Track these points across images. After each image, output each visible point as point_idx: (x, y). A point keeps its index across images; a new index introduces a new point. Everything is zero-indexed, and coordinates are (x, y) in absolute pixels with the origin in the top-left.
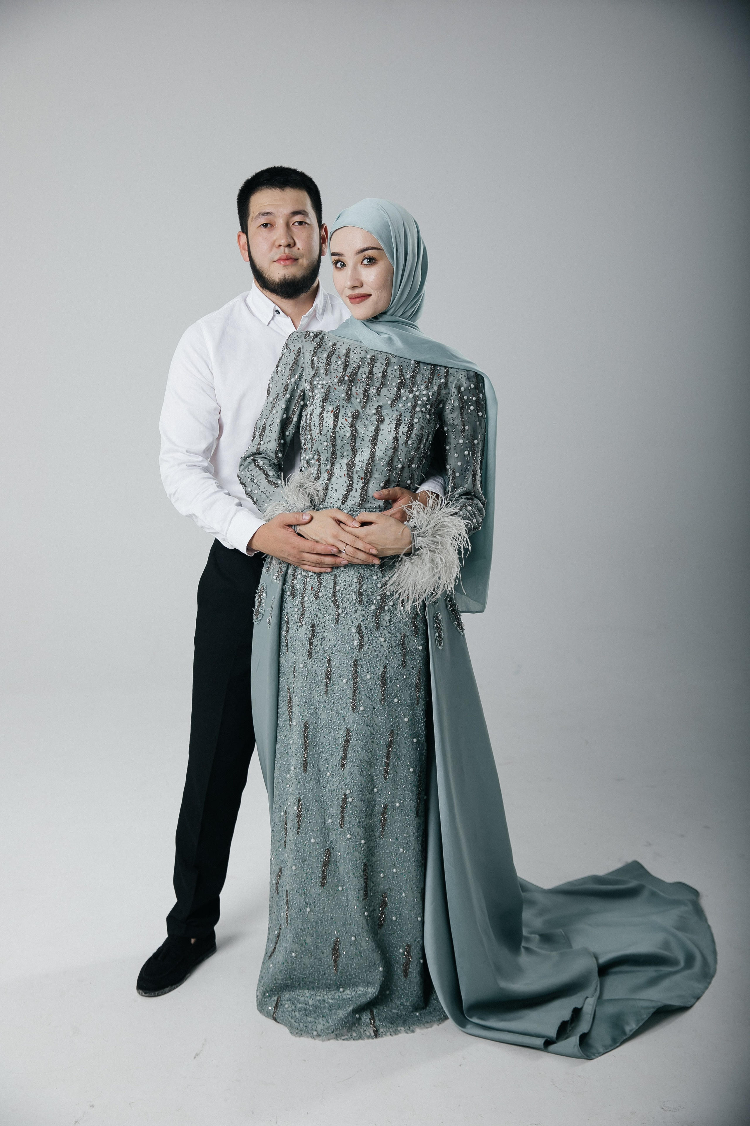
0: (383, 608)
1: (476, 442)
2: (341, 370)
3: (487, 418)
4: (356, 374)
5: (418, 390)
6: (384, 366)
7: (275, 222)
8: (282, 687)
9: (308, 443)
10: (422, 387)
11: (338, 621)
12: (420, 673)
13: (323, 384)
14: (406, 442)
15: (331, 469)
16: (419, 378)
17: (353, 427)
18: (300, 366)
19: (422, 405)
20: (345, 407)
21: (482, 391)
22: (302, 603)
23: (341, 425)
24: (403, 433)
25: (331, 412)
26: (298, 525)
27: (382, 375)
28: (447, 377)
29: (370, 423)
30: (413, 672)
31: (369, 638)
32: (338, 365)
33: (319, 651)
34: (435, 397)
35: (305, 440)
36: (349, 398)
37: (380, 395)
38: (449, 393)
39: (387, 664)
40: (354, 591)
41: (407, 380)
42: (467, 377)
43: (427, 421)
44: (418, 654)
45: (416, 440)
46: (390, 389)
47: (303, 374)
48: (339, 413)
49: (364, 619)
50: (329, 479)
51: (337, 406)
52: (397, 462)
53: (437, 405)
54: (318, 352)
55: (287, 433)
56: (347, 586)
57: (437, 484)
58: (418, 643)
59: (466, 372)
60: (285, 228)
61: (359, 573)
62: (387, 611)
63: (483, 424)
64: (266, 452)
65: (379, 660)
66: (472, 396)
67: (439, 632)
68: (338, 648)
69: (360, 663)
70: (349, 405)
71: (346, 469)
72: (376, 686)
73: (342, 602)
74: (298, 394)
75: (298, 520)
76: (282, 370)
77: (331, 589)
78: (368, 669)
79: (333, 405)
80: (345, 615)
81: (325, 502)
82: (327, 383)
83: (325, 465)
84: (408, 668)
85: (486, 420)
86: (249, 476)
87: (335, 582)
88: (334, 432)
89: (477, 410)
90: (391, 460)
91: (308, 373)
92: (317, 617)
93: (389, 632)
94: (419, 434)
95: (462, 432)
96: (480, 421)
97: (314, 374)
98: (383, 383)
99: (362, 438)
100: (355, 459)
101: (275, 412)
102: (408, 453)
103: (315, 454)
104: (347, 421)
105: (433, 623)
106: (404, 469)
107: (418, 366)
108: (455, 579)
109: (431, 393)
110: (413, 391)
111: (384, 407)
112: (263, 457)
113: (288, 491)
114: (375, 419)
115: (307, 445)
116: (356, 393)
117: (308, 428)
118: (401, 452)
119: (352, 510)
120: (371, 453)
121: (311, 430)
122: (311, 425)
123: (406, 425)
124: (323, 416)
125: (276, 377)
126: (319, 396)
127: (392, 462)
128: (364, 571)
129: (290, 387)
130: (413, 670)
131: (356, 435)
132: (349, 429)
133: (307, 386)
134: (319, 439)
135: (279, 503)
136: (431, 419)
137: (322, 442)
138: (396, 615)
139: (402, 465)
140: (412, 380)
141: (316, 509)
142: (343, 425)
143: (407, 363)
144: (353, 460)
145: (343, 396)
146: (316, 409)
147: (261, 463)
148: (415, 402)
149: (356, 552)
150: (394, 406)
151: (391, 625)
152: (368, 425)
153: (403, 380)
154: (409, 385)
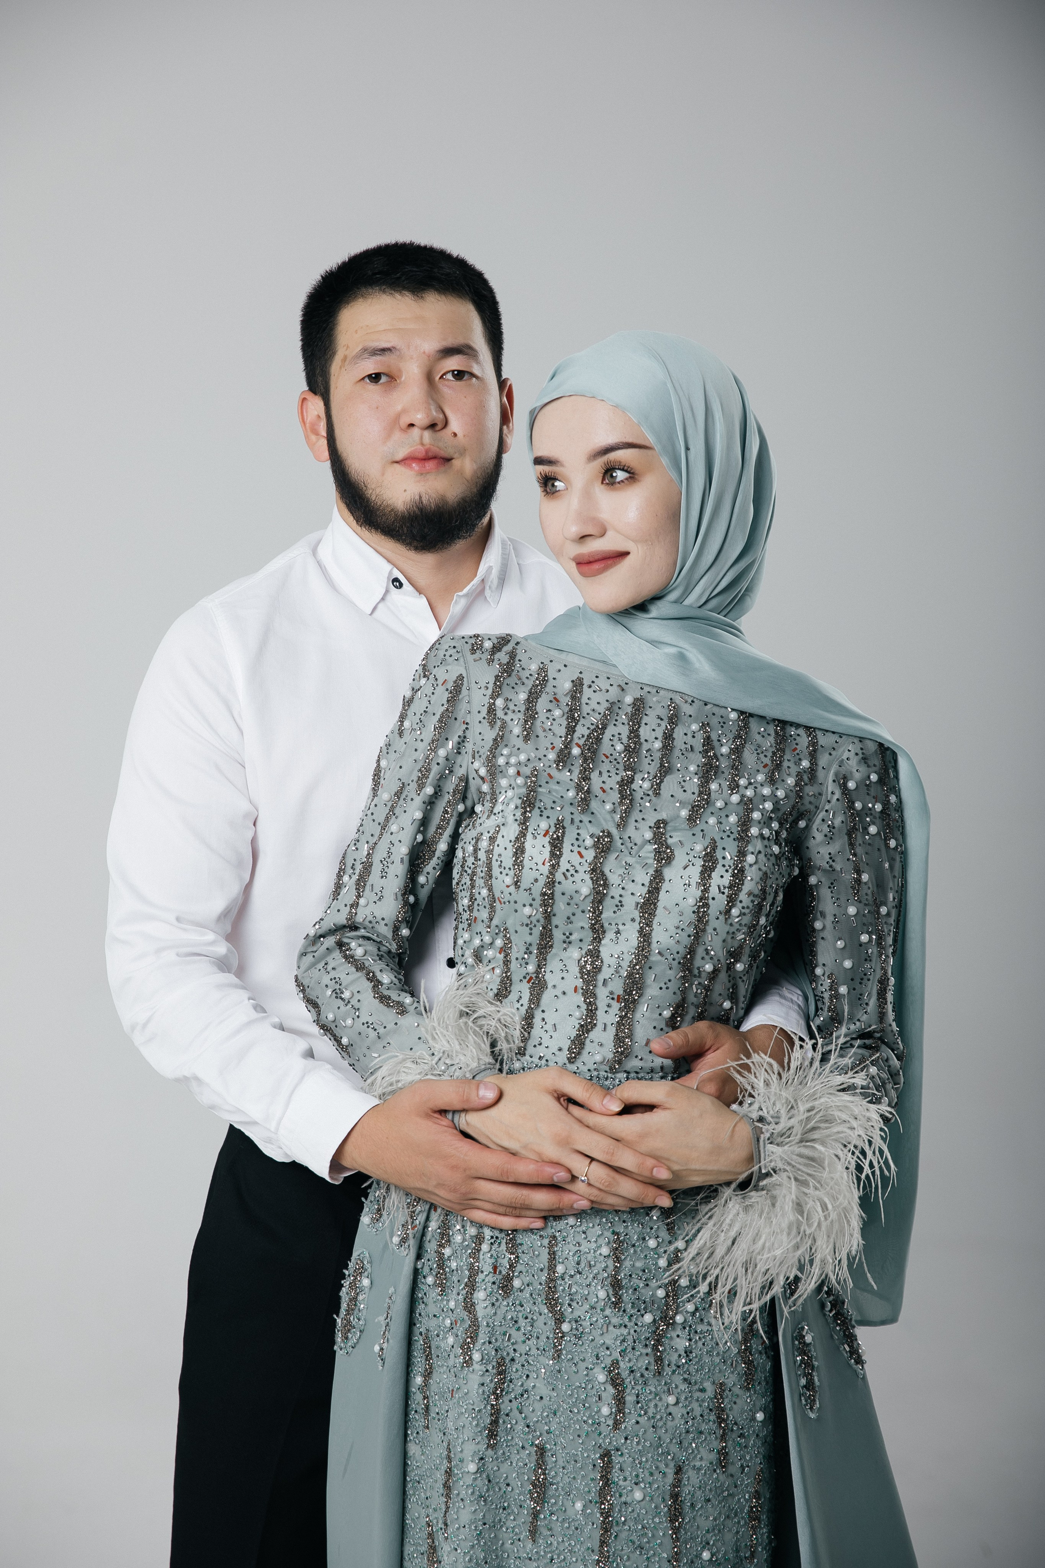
0: (671, 1319)
1: (884, 910)
2: (562, 731)
3: (904, 854)
4: (599, 740)
5: (750, 784)
6: (665, 725)
7: (400, 371)
8: (413, 1520)
9: (481, 908)
10: (760, 778)
11: (561, 1353)
12: (759, 1482)
13: (519, 764)
14: (728, 912)
15: (537, 972)
16: (749, 756)
17: (597, 874)
18: (460, 719)
19: (762, 822)
20: (577, 823)
22: (469, 1306)
23: (568, 866)
24: (719, 888)
25: (545, 835)
26: (463, 1110)
27: (661, 745)
28: (813, 756)
29: (637, 862)
30: (743, 1480)
31: (637, 1396)
32: (554, 720)
33: (515, 1428)
34: (792, 802)
35: (472, 899)
36: (585, 802)
37: (659, 794)
38: (820, 794)
39: (684, 1462)
40: (600, 1277)
41: (722, 758)
42: (861, 756)
43: (773, 859)
44: (754, 1431)
45: (751, 905)
46: (684, 781)
47: (465, 737)
48: (563, 836)
49: (626, 1349)
50: (536, 999)
51: (558, 820)
52: (703, 958)
53: (793, 821)
54: (504, 686)
55: (422, 879)
56: (583, 1265)
57: (790, 1008)
58: (754, 1405)
59: (859, 745)
60: (425, 385)
61: (614, 1233)
62: (680, 1327)
63: (898, 866)
64: (371, 925)
65: (663, 1453)
66: (874, 800)
67: (806, 1375)
68: (562, 1419)
69: (616, 1459)
70: (586, 819)
71: (579, 975)
73: (569, 1305)
74: (451, 785)
75: (468, 1101)
76: (415, 726)
77: (542, 1270)
78: (637, 1476)
79: (548, 817)
80: (578, 1337)
81: (524, 1054)
82: (529, 761)
83: (523, 962)
84: (732, 1469)
85: (903, 856)
86: (329, 982)
87: (552, 1256)
89: (885, 833)
90: (689, 953)
91: (481, 737)
92: (508, 1340)
93: (685, 1380)
94: (756, 892)
95: (853, 888)
96: (892, 860)
97: (495, 740)
98: (666, 765)
99: (618, 898)
100: (601, 949)
101: (394, 828)
102: (730, 937)
103: (497, 934)
104: (582, 856)
105: (794, 1354)
106: (717, 975)
107: (746, 726)
108: (854, 1253)
109: (780, 794)
110: (738, 786)
111: (670, 824)
112: (364, 937)
113: (436, 1024)
114: (651, 852)
115: (475, 910)
116: (601, 788)
117: (482, 871)
118: (713, 935)
119: (599, 1074)
120: (640, 935)
121: (491, 877)
122: (491, 862)
123: (727, 871)
124: (524, 843)
125: (399, 744)
126: (510, 793)
127: (692, 958)
128: (627, 1227)
129: (435, 769)
130: (742, 1473)
131: (605, 892)
132: (587, 877)
133: (476, 768)
134: (512, 899)
135: (411, 1053)
136: (783, 856)
137: (517, 906)
138: (701, 1336)
139: (714, 966)
140: (734, 760)
141: (505, 1072)
142: (572, 866)
143: (722, 717)
144: (595, 954)
145: (571, 794)
146: (503, 825)
147: (359, 952)
148: (745, 815)
149: (613, 1178)
150: (695, 822)
151: (690, 1360)
152: (634, 868)
153: (712, 759)
154: (727, 773)
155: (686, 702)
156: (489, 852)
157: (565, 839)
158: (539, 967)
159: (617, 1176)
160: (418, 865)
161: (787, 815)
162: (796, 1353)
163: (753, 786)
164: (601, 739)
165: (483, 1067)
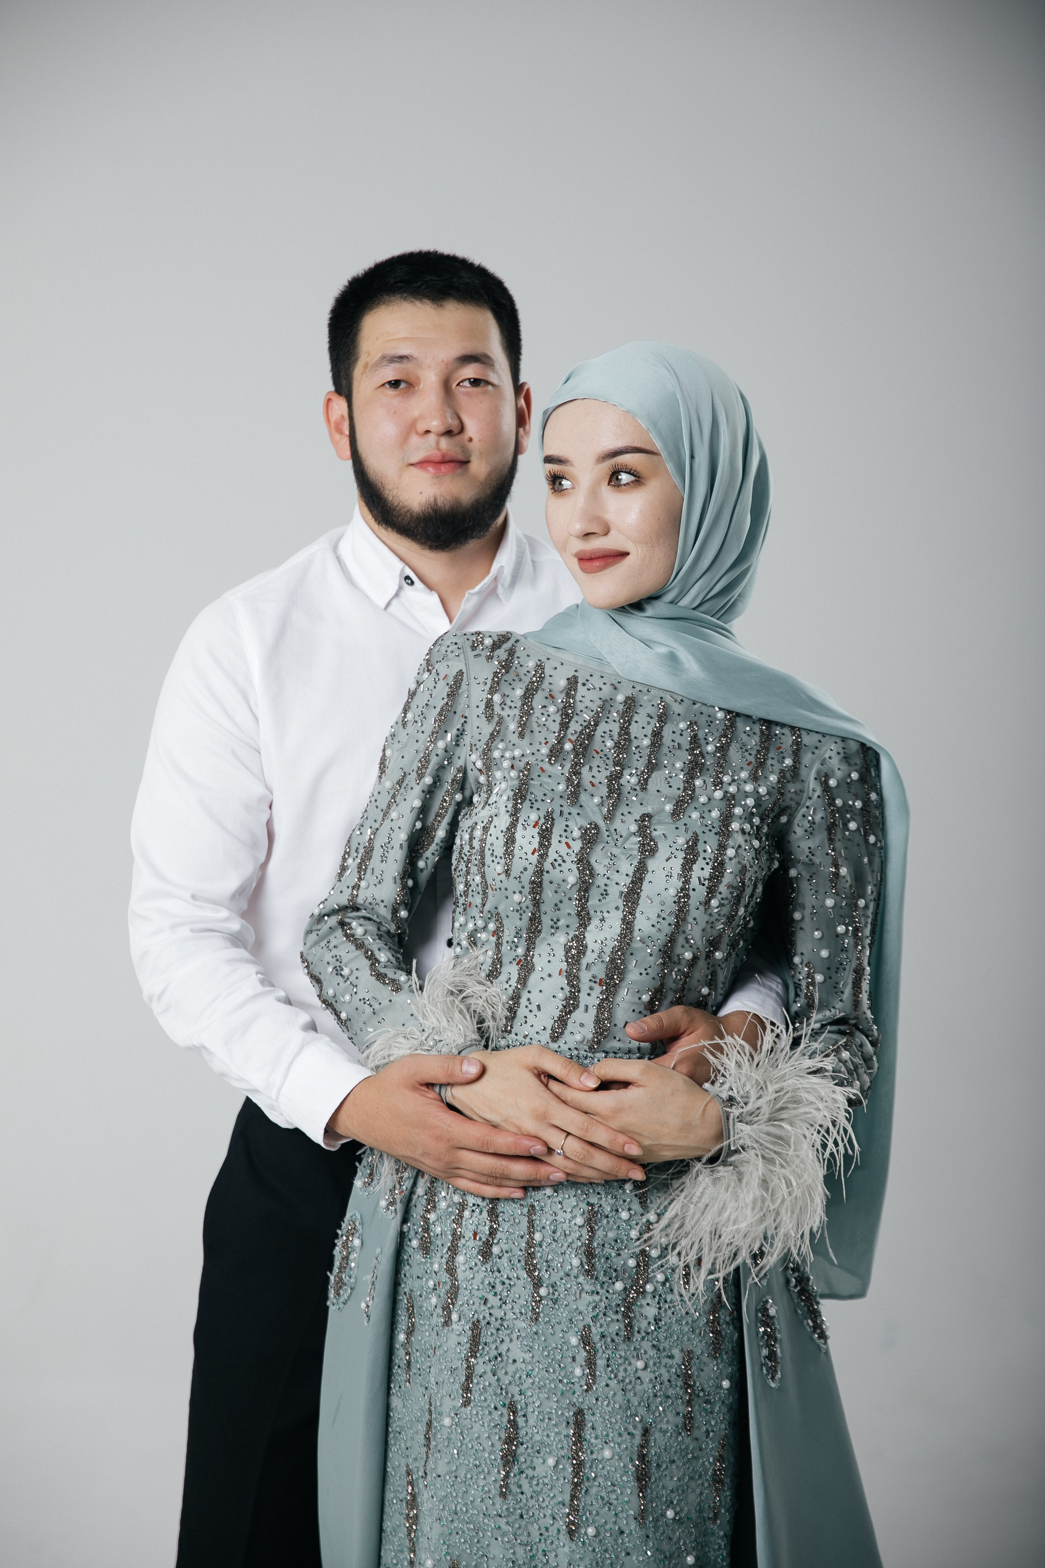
0: (641, 1287)
1: (862, 903)
2: (556, 727)
3: (884, 850)
4: (590, 737)
5: (734, 780)
6: (655, 723)
7: (418, 378)
8: (393, 1468)
9: (475, 894)
10: (744, 775)
11: (538, 1316)
12: (723, 1446)
13: (514, 758)
14: (707, 903)
15: (526, 956)
16: (734, 753)
17: (584, 862)
18: (459, 713)
19: (743, 818)
20: (566, 815)
21: (875, 785)
22: (451, 1270)
23: (556, 856)
24: (699, 878)
25: (534, 827)
26: (449, 1084)
27: (649, 742)
28: (796, 755)
29: (623, 854)
30: (708, 1444)
31: (608, 1360)
32: (549, 716)
33: (488, 1389)
34: (773, 799)
35: (467, 885)
36: (574, 794)
37: (646, 789)
38: (802, 791)
39: (651, 1424)
40: (574, 1246)
41: (707, 757)
42: (842, 755)
43: (753, 853)
44: (720, 1398)
45: (729, 896)
46: (671, 777)
47: (464, 730)
48: (552, 827)
49: (598, 1315)
50: (523, 980)
51: (547, 811)
52: (683, 946)
53: (775, 817)
54: (502, 682)
55: (421, 864)
56: (558, 1234)
57: (769, 996)
58: (721, 1373)
59: (841, 745)
60: (441, 393)
61: (588, 1204)
62: (651, 1295)
63: (877, 861)
64: (371, 906)
65: (631, 1416)
66: (854, 798)
67: (768, 1346)
68: (536, 1379)
69: (589, 1418)
70: (574, 811)
71: (564, 959)
72: (625, 1478)
73: (546, 1271)
74: (451, 774)
75: (452, 1075)
76: (417, 719)
77: (522, 1237)
78: (607, 1435)
79: (538, 809)
80: (555, 1302)
81: (510, 1032)
82: (523, 755)
83: (513, 945)
84: (696, 1433)
85: (882, 851)
86: (329, 960)
87: (531, 1223)
88: (540, 872)
89: (865, 830)
90: (670, 942)
91: (478, 731)
92: (485, 1303)
93: (654, 1346)
94: (735, 884)
95: (831, 881)
96: (871, 856)
97: (492, 734)
98: (654, 761)
99: (604, 887)
100: (586, 935)
101: (394, 815)
102: (709, 926)
103: (489, 918)
104: (569, 846)
105: (756, 1325)
106: (696, 962)
107: (733, 725)
108: (815, 1229)
109: (762, 790)
110: (722, 783)
111: (655, 818)
112: (365, 918)
113: (426, 1002)
114: (636, 844)
115: (470, 895)
116: (591, 782)
117: (476, 859)
118: (693, 925)
119: (579, 1053)
120: (623, 923)
121: (484, 865)
122: (484, 851)
123: (707, 864)
124: (514, 833)
125: (402, 735)
126: (504, 785)
127: (672, 947)
128: (601, 1198)
129: (434, 761)
130: (707, 1438)
131: (591, 881)
132: (574, 867)
133: (474, 761)
134: (503, 886)
135: (403, 1028)
136: (763, 849)
137: (508, 893)
138: (671, 1305)
139: (693, 954)
140: (719, 757)
141: (490, 1049)
142: (560, 856)
143: (709, 716)
144: (579, 939)
145: (561, 788)
146: (496, 815)
147: (359, 931)
148: (727, 810)
149: (588, 1152)
150: (679, 816)
151: (659, 1328)
152: (619, 859)
153: (698, 757)
154: (712, 770)
155: (676, 701)
156: (483, 841)
157: (554, 830)
158: (528, 950)
159: (592, 1150)
160: (418, 850)
161: (768, 810)
162: (759, 1325)
163: (736, 783)
164: (593, 735)
165: (469, 1043)
